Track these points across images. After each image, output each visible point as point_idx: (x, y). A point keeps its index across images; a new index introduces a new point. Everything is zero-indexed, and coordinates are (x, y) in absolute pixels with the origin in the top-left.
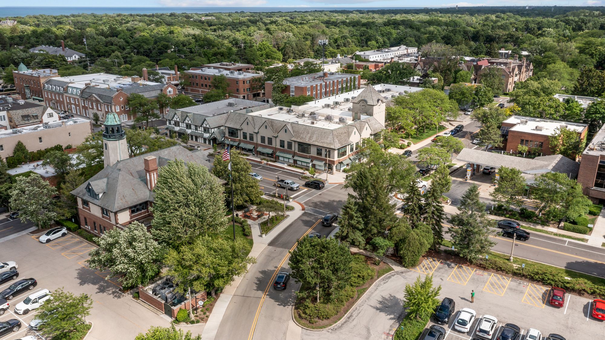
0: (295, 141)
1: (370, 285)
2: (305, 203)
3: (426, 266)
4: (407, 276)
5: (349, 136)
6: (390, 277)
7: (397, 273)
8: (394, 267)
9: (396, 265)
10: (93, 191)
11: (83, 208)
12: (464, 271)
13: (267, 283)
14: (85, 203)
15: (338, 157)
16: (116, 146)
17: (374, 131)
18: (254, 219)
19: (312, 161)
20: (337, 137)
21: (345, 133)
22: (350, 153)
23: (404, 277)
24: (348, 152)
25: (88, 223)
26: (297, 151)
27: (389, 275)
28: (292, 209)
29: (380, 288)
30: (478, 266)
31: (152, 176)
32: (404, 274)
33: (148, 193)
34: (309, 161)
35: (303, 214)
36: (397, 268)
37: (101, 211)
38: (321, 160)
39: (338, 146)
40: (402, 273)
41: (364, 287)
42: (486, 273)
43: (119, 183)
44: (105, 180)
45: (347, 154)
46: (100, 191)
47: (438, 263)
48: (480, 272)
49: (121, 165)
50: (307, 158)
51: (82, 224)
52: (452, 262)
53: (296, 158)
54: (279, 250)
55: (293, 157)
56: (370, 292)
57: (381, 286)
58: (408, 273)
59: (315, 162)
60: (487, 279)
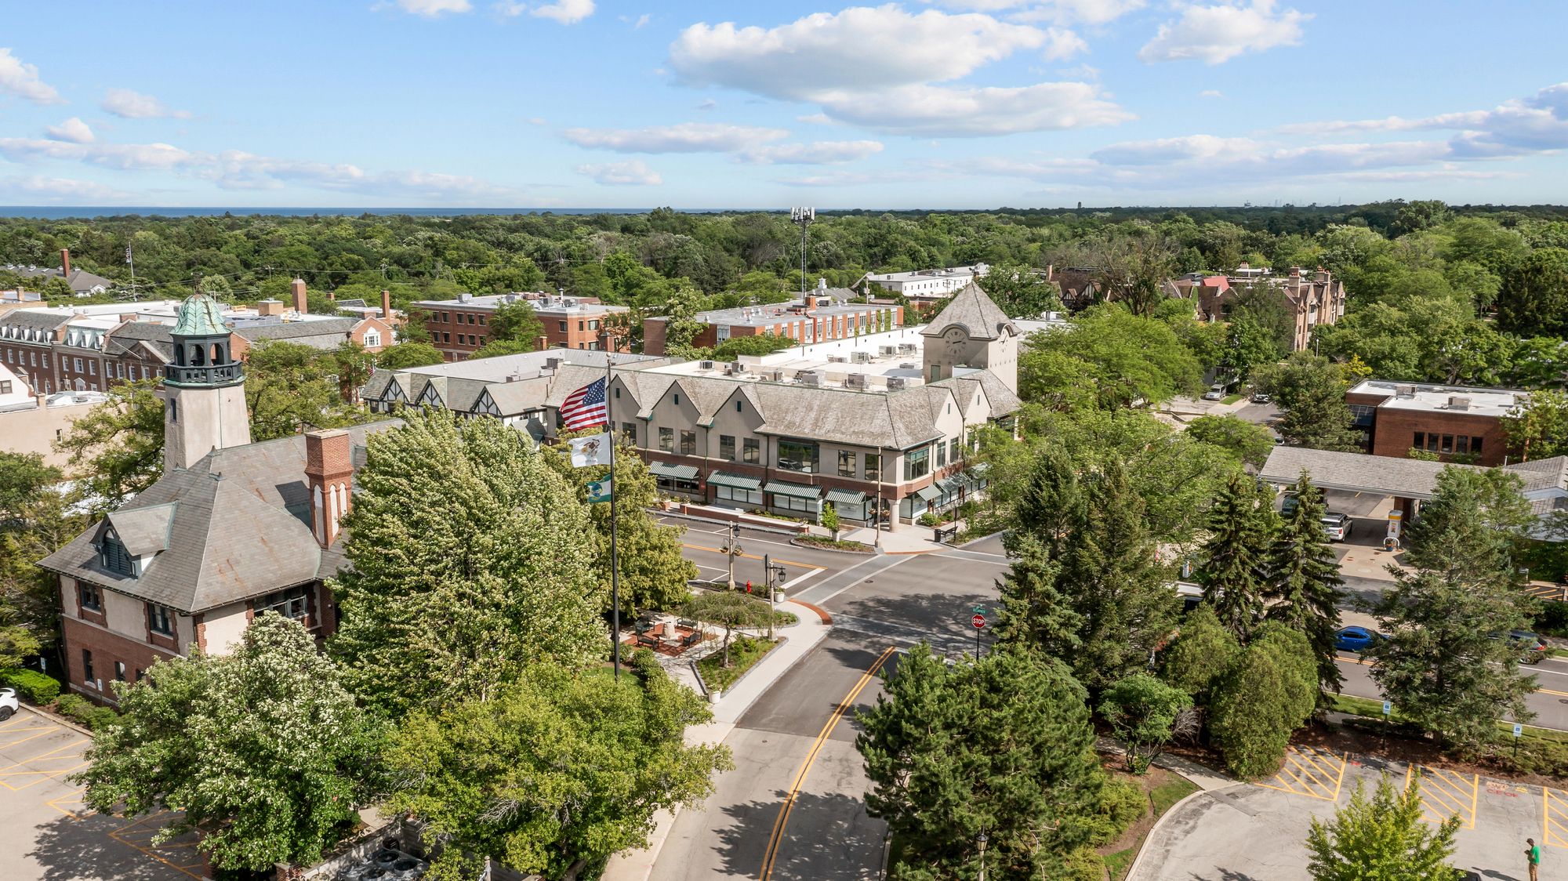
0: (768, 436)
1: (1140, 841)
2: (826, 604)
3: (1305, 771)
4: (1254, 807)
5: (933, 416)
6: (1196, 813)
7: (1217, 797)
8: (1195, 778)
9: (1201, 774)
10: (121, 546)
11: (82, 615)
12: (1445, 785)
13: (762, 847)
14: (90, 595)
15: (906, 478)
16: (210, 407)
17: (998, 409)
18: (674, 652)
19: (823, 494)
20: (902, 417)
21: (922, 406)
22: (937, 469)
23: (1245, 809)
24: (933, 467)
25: (96, 671)
26: (773, 466)
27: (1191, 806)
28: (792, 620)
29: (1177, 849)
30: (1482, 766)
31: (333, 495)
32: (1242, 800)
33: (316, 551)
34: (814, 492)
35: (830, 635)
36: (1211, 783)
37: (143, 619)
38: (852, 487)
39: (905, 442)
40: (1234, 796)
41: (1121, 847)
42: (1521, 789)
43: (215, 517)
44: (166, 511)
45: (931, 472)
46: (146, 545)
47: (1344, 765)
48: (1501, 785)
49: (225, 463)
50: (808, 486)
51: (73, 674)
52: (1387, 758)
53: (771, 487)
54: (777, 739)
55: (763, 485)
56: (1147, 864)
57: (1180, 844)
58: (1256, 797)
59: (832, 495)
60: (1538, 807)
